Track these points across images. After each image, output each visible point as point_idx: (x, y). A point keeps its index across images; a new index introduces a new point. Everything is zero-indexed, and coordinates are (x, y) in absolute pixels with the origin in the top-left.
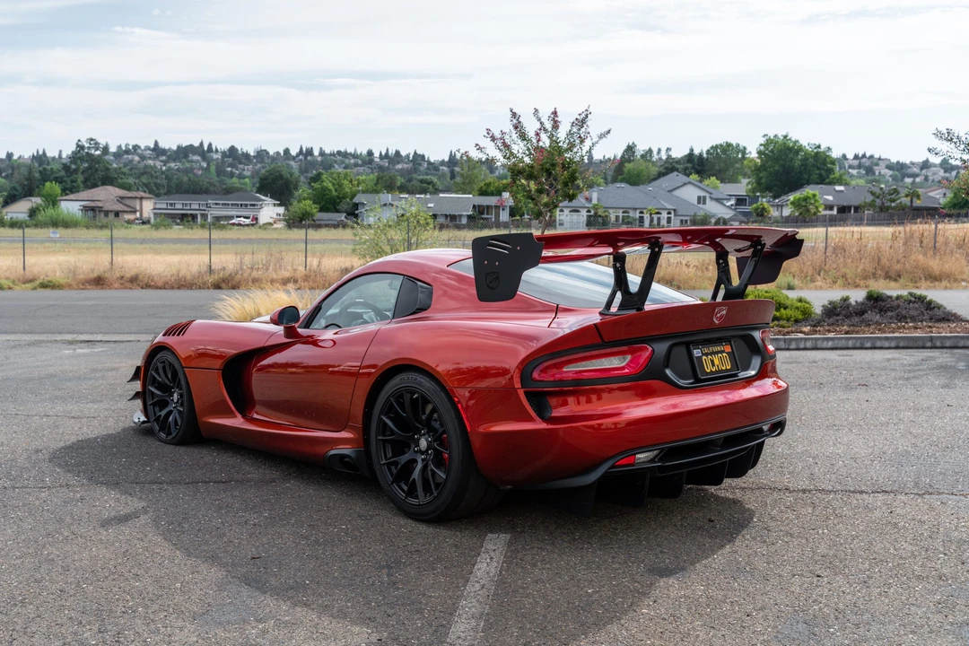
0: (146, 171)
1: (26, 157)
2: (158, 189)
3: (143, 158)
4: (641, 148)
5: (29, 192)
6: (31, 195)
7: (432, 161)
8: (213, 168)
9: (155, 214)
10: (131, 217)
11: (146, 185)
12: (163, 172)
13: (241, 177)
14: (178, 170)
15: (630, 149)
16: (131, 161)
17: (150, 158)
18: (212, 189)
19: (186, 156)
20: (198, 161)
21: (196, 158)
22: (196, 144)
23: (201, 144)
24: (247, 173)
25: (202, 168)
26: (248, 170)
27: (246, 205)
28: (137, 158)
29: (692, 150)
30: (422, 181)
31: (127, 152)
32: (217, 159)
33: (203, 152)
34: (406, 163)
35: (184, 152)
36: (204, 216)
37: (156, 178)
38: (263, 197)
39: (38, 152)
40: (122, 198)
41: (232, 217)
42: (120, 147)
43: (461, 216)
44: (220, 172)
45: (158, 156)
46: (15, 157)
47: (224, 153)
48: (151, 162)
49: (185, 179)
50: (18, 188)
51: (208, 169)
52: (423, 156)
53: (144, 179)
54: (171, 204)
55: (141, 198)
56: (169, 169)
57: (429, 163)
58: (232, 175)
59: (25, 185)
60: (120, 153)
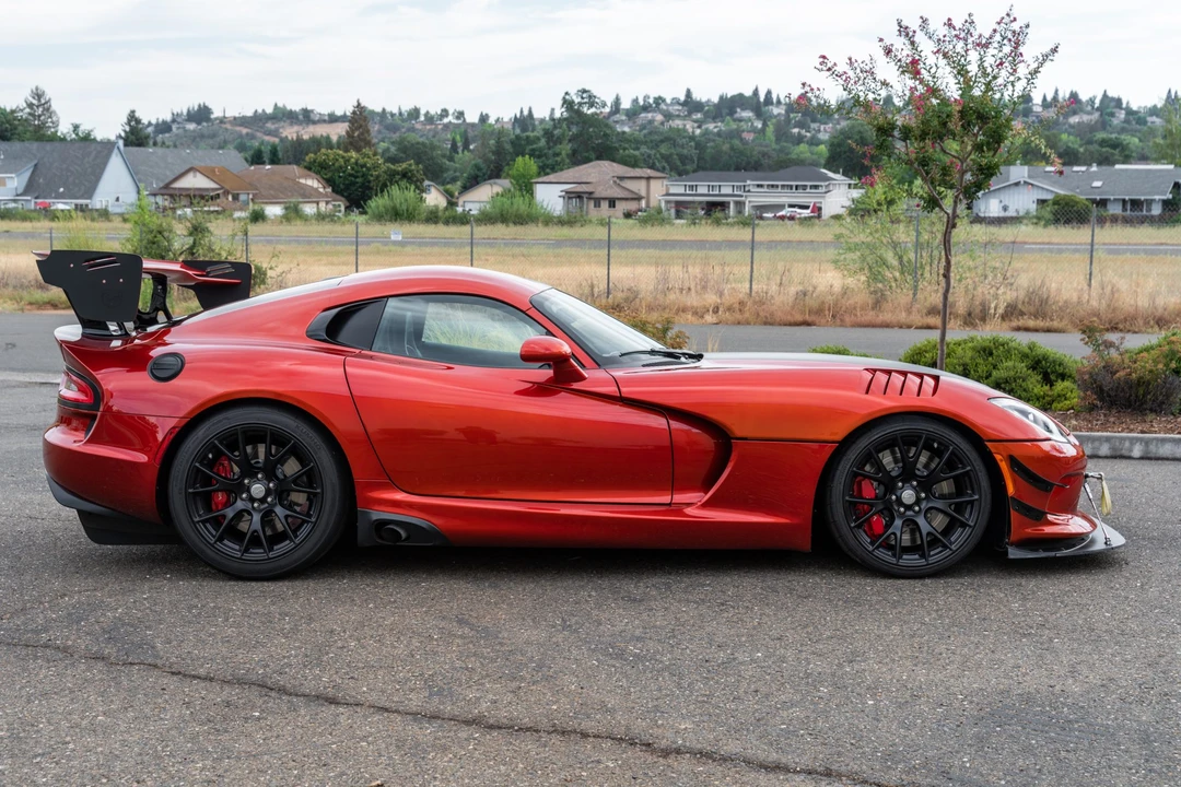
0: (672, 138)
1: (506, 120)
2: (683, 163)
3: (668, 116)
5: (495, 173)
6: (498, 176)
7: (1135, 108)
8: (770, 129)
9: (667, 202)
10: (632, 206)
11: (667, 158)
12: (692, 138)
13: (814, 142)
14: (719, 134)
16: (651, 122)
17: (678, 116)
18: (765, 161)
19: (732, 112)
20: (750, 120)
21: (747, 114)
22: (748, 93)
23: (756, 92)
24: (823, 136)
25: (754, 130)
26: (825, 132)
27: (805, 187)
28: (659, 117)
30: (1103, 143)
31: (646, 108)
32: (779, 114)
33: (758, 104)
34: (1089, 113)
35: (729, 106)
36: (740, 205)
37: (683, 147)
38: (831, 174)
39: (522, 112)
40: (622, 178)
41: (781, 207)
42: (636, 101)
43: (1150, 202)
44: (782, 133)
45: (690, 113)
46: (492, 120)
47: (790, 108)
48: (678, 123)
49: (726, 147)
50: (483, 166)
51: (763, 131)
52: (1118, 102)
53: (664, 149)
54: (691, 187)
55: (649, 178)
56: (706, 133)
57: (1130, 112)
58: (799, 140)
59: (491, 162)
60: (632, 114)
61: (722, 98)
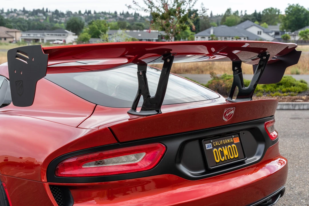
0: (20, 21)
2: (24, 28)
3: (18, 14)
4: (233, 11)
7: (142, 16)
8: (48, 19)
9: (22, 39)
10: (11, 40)
11: (19, 26)
12: (26, 21)
13: (60, 23)
14: (33, 20)
15: (229, 11)
16: (13, 16)
17: (21, 15)
18: (47, 28)
19: (37, 14)
20: (41, 16)
21: (41, 15)
22: (41, 9)
23: (43, 9)
24: (63, 21)
25: (43, 19)
26: (63, 20)
27: (61, 35)
28: (16, 15)
29: (256, 11)
30: (137, 25)
31: (12, 12)
32: (50, 15)
33: (44, 12)
34: (132, 17)
35: (36, 12)
36: (43, 40)
37: (24, 23)
38: (68, 32)
40: (8, 32)
41: (54, 40)
42: (8, 10)
43: (153, 40)
44: (51, 20)
45: (25, 14)
47: (53, 13)
48: (21, 17)
49: (36, 24)
51: (46, 19)
52: (138, 14)
53: (18, 24)
54: (28, 35)
55: (16, 32)
56: (30, 19)
57: (141, 17)
58: (56, 22)
60: (8, 13)
61: (34, 10)
